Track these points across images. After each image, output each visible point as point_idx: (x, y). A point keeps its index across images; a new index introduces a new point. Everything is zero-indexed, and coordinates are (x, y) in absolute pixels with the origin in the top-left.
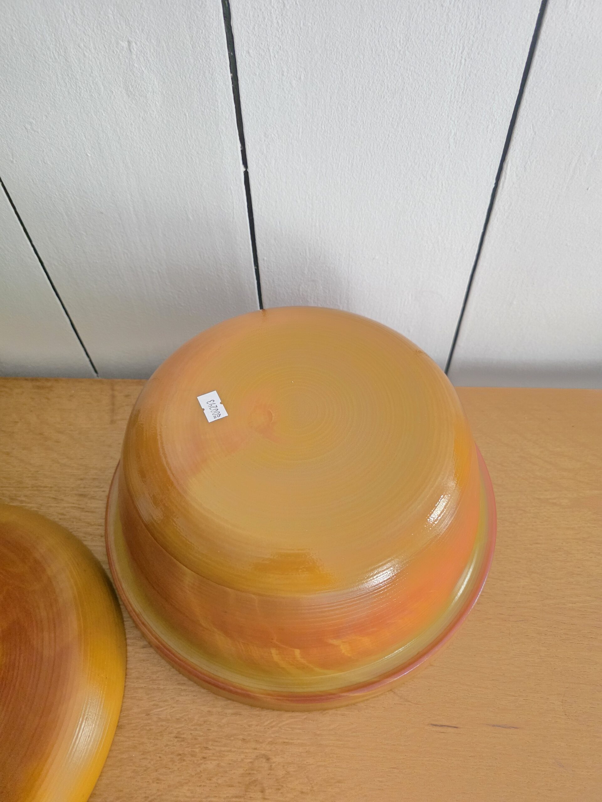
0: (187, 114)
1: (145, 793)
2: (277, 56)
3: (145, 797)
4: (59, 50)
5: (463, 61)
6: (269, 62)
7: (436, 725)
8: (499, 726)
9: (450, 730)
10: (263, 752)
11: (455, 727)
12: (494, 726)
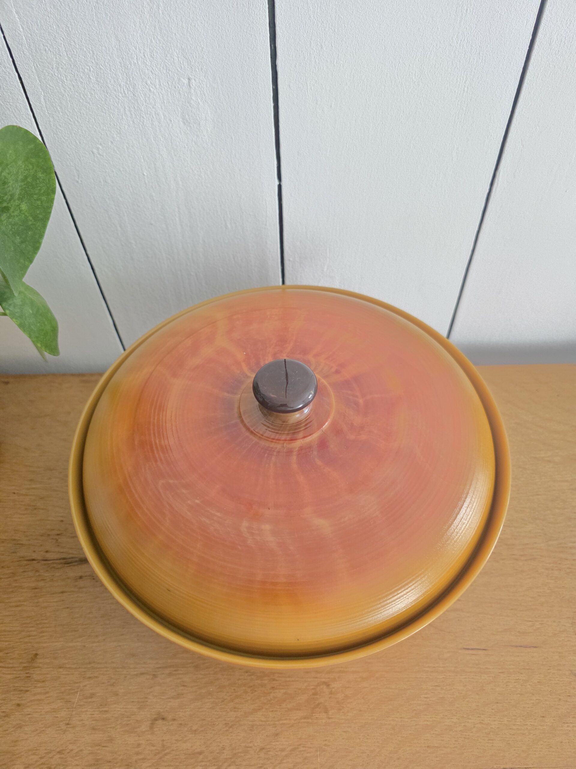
0: (233, 138)
1: (225, 720)
2: (313, 88)
3: (226, 724)
4: (129, 87)
5: (466, 89)
6: (306, 93)
7: (468, 649)
8: (521, 646)
9: (480, 652)
10: (324, 680)
11: (484, 650)
12: (516, 646)
